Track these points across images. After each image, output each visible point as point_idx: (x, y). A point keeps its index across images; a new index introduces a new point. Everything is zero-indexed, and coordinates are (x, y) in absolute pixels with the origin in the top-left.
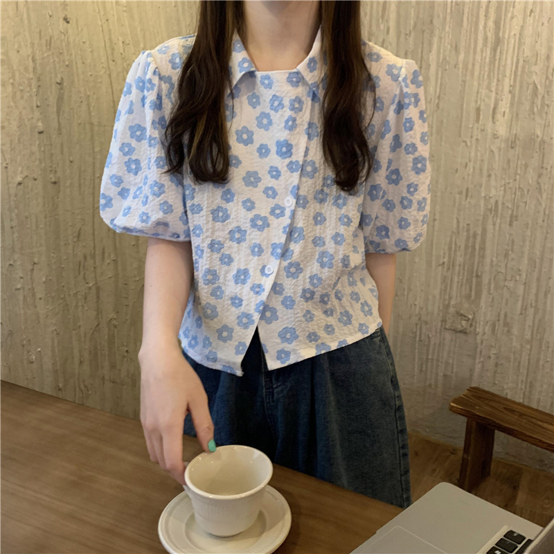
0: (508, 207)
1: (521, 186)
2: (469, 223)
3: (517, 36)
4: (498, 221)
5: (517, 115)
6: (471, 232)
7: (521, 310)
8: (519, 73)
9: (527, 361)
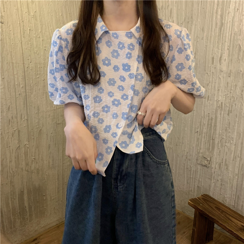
0: (227, 106)
1: (234, 96)
2: (209, 113)
3: (231, 22)
4: (223, 113)
5: (231, 60)
6: (210, 117)
7: (233, 158)
8: (232, 40)
9: (236, 184)
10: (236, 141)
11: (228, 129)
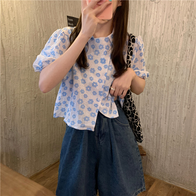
0: (146, 89)
1: (151, 82)
3: (151, 31)
7: (153, 124)
8: (151, 44)
9: (156, 142)
10: (153, 112)
11: (148, 104)
